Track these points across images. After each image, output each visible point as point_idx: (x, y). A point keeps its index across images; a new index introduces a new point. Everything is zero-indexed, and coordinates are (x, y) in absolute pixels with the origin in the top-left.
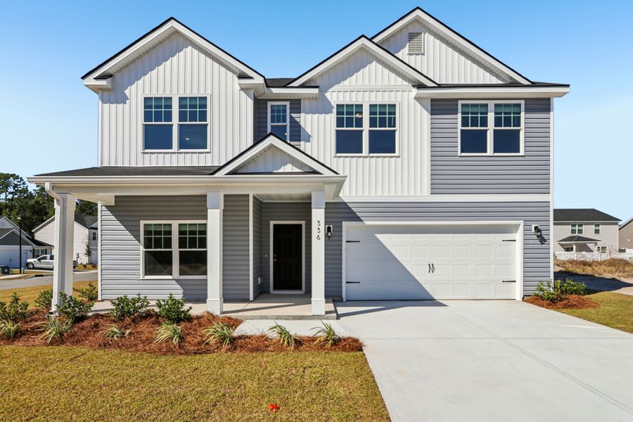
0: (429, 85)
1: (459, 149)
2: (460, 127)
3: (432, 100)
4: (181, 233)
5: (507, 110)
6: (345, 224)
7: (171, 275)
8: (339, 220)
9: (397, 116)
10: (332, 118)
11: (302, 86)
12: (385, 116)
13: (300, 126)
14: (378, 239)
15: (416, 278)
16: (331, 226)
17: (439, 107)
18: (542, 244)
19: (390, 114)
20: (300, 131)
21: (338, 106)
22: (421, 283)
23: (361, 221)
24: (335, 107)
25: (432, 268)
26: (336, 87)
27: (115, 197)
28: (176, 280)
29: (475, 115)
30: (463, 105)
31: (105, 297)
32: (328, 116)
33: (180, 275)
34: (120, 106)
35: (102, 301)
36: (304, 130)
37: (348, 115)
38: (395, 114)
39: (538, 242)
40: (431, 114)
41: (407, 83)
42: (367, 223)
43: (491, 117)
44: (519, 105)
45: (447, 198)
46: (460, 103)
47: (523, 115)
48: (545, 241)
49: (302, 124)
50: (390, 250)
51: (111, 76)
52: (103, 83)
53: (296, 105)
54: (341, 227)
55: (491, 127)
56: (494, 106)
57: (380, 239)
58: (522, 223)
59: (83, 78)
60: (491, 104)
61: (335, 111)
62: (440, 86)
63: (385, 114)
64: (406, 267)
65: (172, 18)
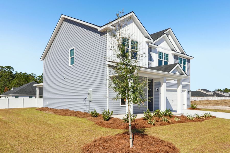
3: (174, 55)
15: (170, 104)
20: (151, 58)
21: (159, 52)
32: (157, 54)
37: (160, 55)
38: (168, 57)
39: (188, 94)
41: (170, 49)
46: (178, 57)
47: (186, 62)
49: (152, 55)
56: (183, 59)
58: (186, 89)
64: (169, 101)
65: (133, 12)
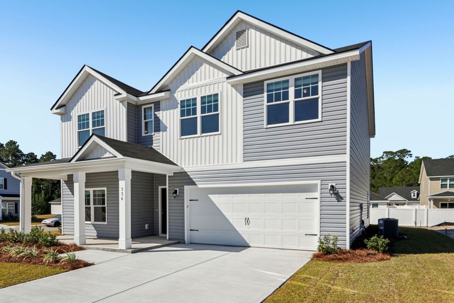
0: (236, 74)
1: (265, 122)
2: (266, 103)
3: (244, 85)
4: (94, 196)
5: (307, 82)
6: (186, 187)
7: (90, 221)
8: (182, 185)
9: (219, 102)
10: (178, 111)
11: (156, 92)
12: (211, 103)
13: (159, 120)
14: (210, 198)
15: (237, 229)
16: (178, 189)
17: (250, 90)
18: (339, 201)
19: (214, 101)
20: (159, 124)
21: (181, 101)
22: (240, 232)
23: (196, 185)
24: (180, 103)
25: (247, 221)
26: (181, 88)
27: (68, 175)
28: (93, 225)
29: (277, 91)
30: (268, 85)
31: (65, 233)
32: (176, 110)
33: (95, 221)
34: (69, 122)
35: (64, 235)
36: (162, 122)
37: (188, 107)
38: (217, 101)
39: (334, 199)
40: (244, 97)
42: (200, 186)
43: (292, 91)
44: (317, 75)
45: (255, 164)
46: (266, 83)
47: (320, 84)
48: (342, 198)
49: (161, 118)
50: (218, 206)
51: (64, 106)
52: (59, 111)
53: (157, 105)
54: (184, 190)
55: (292, 99)
56: (294, 80)
57: (212, 199)
58: (319, 182)
59: (51, 109)
60: (292, 79)
61: (179, 106)
62: (245, 73)
63: (211, 102)
64: (229, 219)
